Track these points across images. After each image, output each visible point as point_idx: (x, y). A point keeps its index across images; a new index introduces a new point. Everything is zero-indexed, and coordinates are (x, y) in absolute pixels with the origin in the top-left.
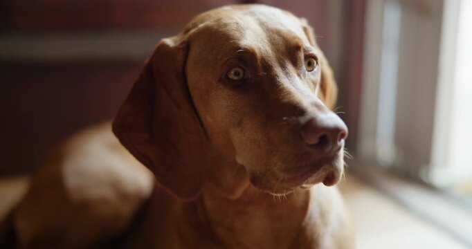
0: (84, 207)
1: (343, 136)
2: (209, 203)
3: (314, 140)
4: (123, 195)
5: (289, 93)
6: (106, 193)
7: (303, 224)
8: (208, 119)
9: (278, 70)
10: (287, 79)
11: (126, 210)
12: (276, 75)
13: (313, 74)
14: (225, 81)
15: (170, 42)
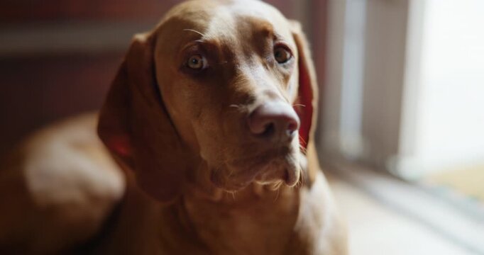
0: (51, 211)
1: (292, 126)
2: (189, 206)
3: (259, 129)
5: (246, 81)
6: (76, 195)
7: (295, 229)
8: (173, 113)
9: (240, 58)
10: (248, 68)
12: (238, 64)
13: (285, 67)
14: (185, 69)
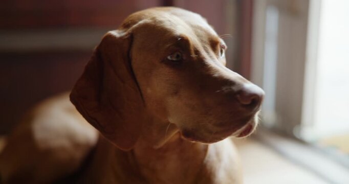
4: (77, 145)
7: (205, 162)
11: (79, 155)
15: (115, 33)
